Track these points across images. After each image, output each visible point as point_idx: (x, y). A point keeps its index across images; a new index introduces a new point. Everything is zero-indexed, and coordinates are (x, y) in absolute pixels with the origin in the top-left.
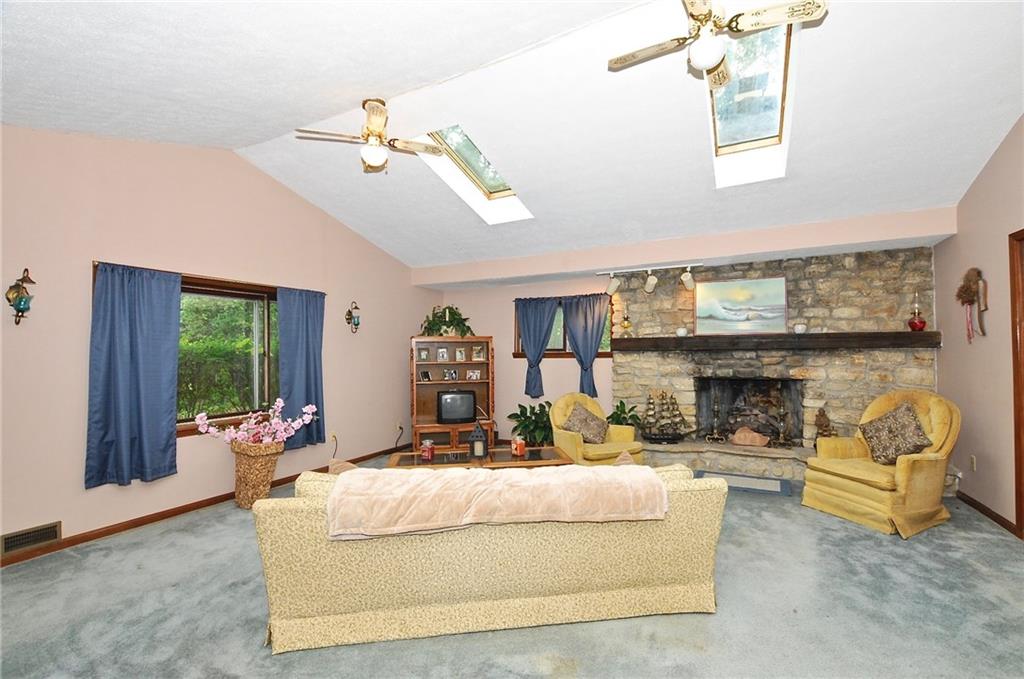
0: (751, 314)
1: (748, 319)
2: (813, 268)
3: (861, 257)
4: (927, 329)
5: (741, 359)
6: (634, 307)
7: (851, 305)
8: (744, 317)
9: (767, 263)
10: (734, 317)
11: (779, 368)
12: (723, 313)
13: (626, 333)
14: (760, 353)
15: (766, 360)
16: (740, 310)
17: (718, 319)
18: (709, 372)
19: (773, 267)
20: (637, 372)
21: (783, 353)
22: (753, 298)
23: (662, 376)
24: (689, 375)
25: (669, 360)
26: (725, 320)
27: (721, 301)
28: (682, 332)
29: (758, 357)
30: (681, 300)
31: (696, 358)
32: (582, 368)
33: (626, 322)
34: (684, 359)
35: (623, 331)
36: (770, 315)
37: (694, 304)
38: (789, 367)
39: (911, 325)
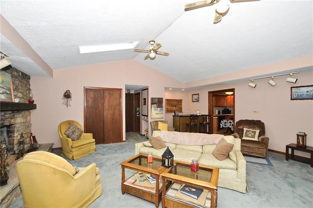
3: (23, 73)
7: (20, 92)
21: (10, 112)
29: (5, 114)
39: (29, 101)
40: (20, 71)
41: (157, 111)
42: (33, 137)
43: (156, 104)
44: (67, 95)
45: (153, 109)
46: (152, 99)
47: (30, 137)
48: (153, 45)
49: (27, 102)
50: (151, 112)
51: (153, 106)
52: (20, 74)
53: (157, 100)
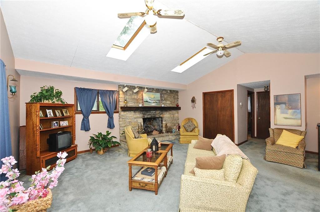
0: (154, 101)
1: (154, 103)
2: (164, 92)
3: (170, 91)
4: (179, 106)
5: (152, 113)
6: (127, 97)
7: (169, 101)
8: (153, 102)
9: (156, 89)
10: (151, 102)
11: (159, 115)
12: (149, 101)
13: (126, 105)
14: (156, 111)
15: (157, 113)
16: (152, 100)
17: (148, 102)
18: (146, 117)
19: (158, 90)
20: (128, 117)
21: (160, 111)
22: (154, 97)
23: (135, 118)
24: (141, 117)
25: (136, 114)
26: (149, 102)
27: (149, 97)
28: (140, 105)
29: (156, 112)
30: (139, 96)
31: (143, 113)
32: (109, 117)
33: (126, 101)
34: (140, 113)
35: (124, 104)
36: (158, 102)
37: (142, 97)
38: (160, 114)
39: (177, 105)
40: (168, 90)
41: (287, 115)
42: (179, 126)
43: (285, 103)
44: (193, 101)
45: (278, 111)
46: (276, 97)
47: (177, 126)
48: (221, 41)
49: (176, 106)
50: (275, 115)
51: (278, 107)
52: (169, 91)
53: (287, 99)
